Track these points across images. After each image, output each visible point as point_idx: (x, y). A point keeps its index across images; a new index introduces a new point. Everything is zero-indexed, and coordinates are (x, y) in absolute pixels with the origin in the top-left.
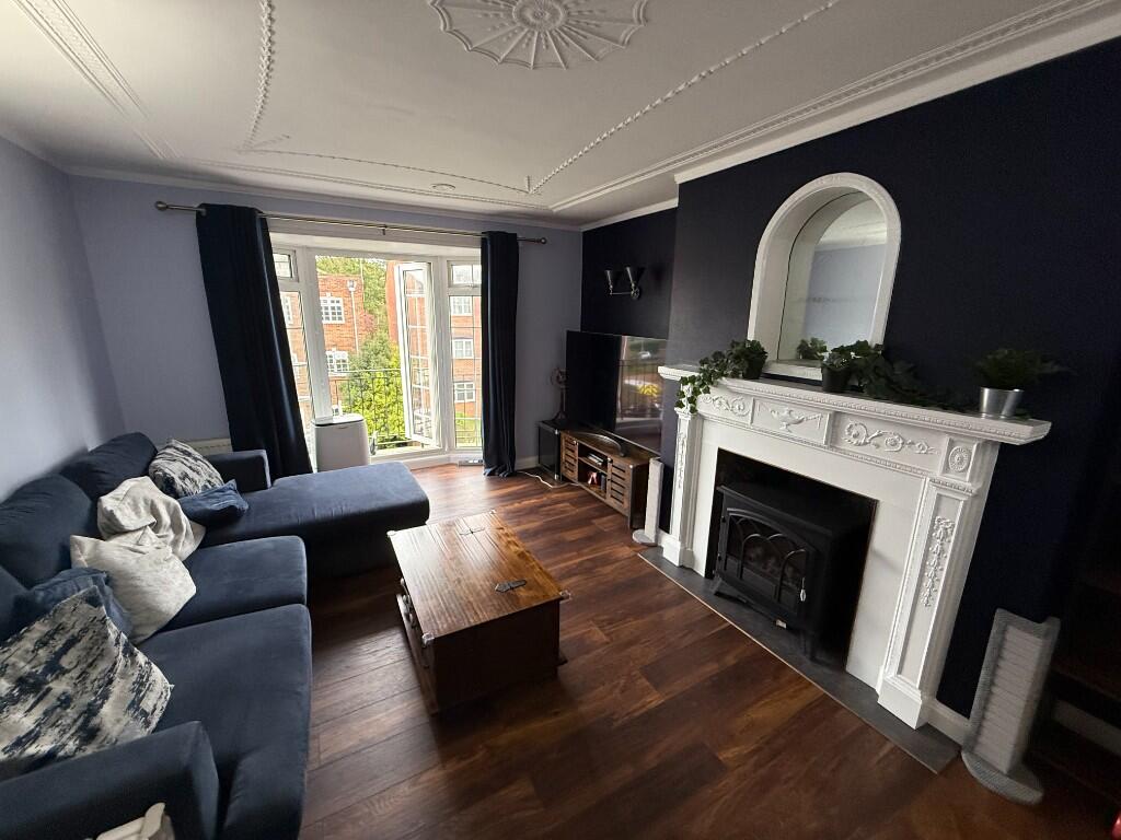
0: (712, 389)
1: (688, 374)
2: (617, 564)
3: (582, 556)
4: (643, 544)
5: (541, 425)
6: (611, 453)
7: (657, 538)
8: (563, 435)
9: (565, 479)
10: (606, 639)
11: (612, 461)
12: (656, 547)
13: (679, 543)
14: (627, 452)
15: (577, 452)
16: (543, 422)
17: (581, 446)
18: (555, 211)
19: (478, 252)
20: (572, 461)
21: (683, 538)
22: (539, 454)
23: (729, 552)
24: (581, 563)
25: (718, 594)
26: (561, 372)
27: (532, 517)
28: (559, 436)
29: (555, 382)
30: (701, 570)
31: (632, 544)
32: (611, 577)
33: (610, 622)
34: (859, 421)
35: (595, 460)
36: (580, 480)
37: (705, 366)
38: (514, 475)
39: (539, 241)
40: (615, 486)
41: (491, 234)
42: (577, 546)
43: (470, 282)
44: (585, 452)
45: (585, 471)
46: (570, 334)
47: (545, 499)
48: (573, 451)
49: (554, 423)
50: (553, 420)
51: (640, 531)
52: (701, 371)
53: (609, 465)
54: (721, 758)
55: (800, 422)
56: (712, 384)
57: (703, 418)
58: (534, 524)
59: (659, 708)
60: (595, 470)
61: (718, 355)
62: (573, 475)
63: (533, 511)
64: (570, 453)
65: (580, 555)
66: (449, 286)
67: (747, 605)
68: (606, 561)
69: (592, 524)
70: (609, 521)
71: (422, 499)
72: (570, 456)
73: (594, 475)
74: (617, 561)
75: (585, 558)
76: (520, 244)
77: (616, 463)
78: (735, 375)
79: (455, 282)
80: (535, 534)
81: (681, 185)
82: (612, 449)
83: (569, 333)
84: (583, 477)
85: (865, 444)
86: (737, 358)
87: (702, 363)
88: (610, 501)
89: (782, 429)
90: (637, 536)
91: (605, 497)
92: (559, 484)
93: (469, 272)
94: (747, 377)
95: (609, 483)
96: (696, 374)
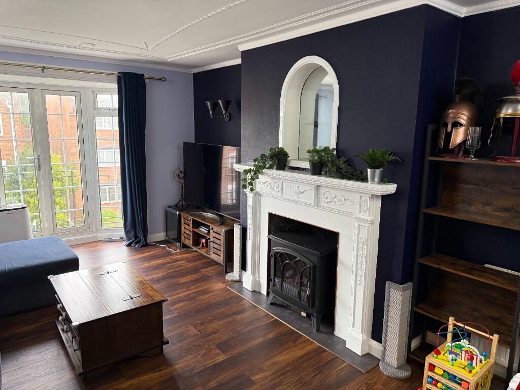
0: (260, 176)
1: (247, 168)
2: (213, 293)
3: (190, 290)
4: (232, 281)
5: (168, 209)
6: (212, 223)
7: (241, 276)
8: (182, 214)
9: (185, 246)
10: (197, 333)
11: (212, 229)
12: (240, 281)
13: (251, 276)
14: (222, 221)
15: (191, 225)
16: (168, 207)
17: (194, 221)
18: (169, 60)
19: (115, 86)
20: (188, 232)
21: (253, 273)
22: (167, 230)
23: (275, 275)
24: (188, 295)
25: (272, 304)
26: (181, 171)
27: (156, 271)
28: (179, 215)
29: (177, 178)
30: (264, 292)
31: (225, 281)
32: (207, 301)
33: (202, 324)
34: (327, 190)
35: (203, 230)
36: (194, 245)
37: (256, 163)
38: (146, 245)
39: (160, 79)
40: (215, 246)
41: (124, 74)
42: (187, 285)
43: (111, 107)
44: (197, 224)
45: (197, 238)
46: (186, 145)
47: (168, 259)
48: (189, 225)
49: (177, 207)
50: (176, 205)
51: (231, 273)
52: (255, 165)
53: (211, 231)
54: (253, 379)
55: (303, 193)
56: (260, 173)
57: (260, 195)
58: (159, 274)
59: (223, 362)
60: (204, 237)
61: (263, 156)
62: (189, 242)
63: (158, 267)
64: (187, 227)
65: (187, 291)
66: (94, 110)
67: (287, 307)
68: (205, 292)
69: (201, 272)
70: (212, 269)
71: (74, 257)
72: (187, 229)
73: (204, 241)
74: (212, 291)
75: (191, 292)
76: (147, 81)
77: (215, 229)
78: (271, 167)
79: (99, 106)
80: (158, 280)
81: (243, 52)
82: (213, 221)
83: (184, 143)
84: (196, 243)
85: (331, 202)
86: (272, 157)
87: (255, 161)
88: (213, 256)
89: (295, 198)
90: (229, 277)
91: (210, 255)
92: (180, 249)
93: (109, 99)
94: (278, 169)
95: (211, 243)
96: (252, 168)
